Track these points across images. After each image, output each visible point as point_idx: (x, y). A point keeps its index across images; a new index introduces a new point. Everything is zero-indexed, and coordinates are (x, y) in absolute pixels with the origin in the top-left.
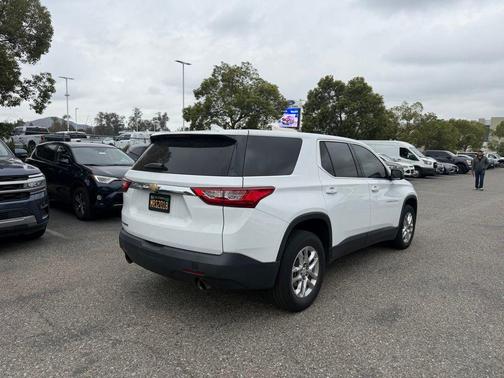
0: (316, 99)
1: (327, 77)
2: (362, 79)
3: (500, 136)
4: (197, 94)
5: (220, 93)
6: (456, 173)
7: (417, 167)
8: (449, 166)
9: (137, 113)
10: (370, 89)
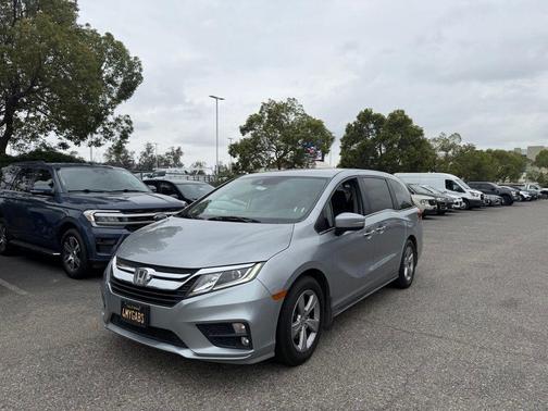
0: (354, 133)
1: (366, 111)
2: (403, 112)
3: (540, 167)
4: (243, 130)
6: (502, 204)
7: (465, 199)
8: (494, 197)
9: (149, 149)
10: (410, 121)
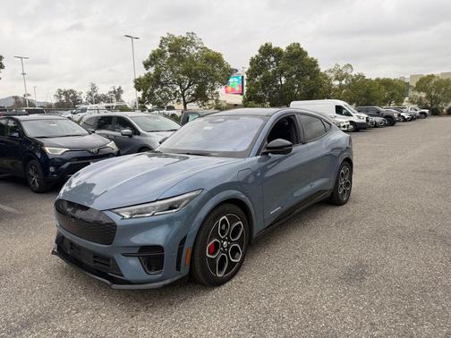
0: (257, 66)
1: (266, 44)
2: (298, 44)
3: (419, 91)
4: (147, 65)
5: (168, 63)
6: (385, 125)
7: (352, 122)
8: (378, 119)
9: (94, 88)
10: (306, 53)
